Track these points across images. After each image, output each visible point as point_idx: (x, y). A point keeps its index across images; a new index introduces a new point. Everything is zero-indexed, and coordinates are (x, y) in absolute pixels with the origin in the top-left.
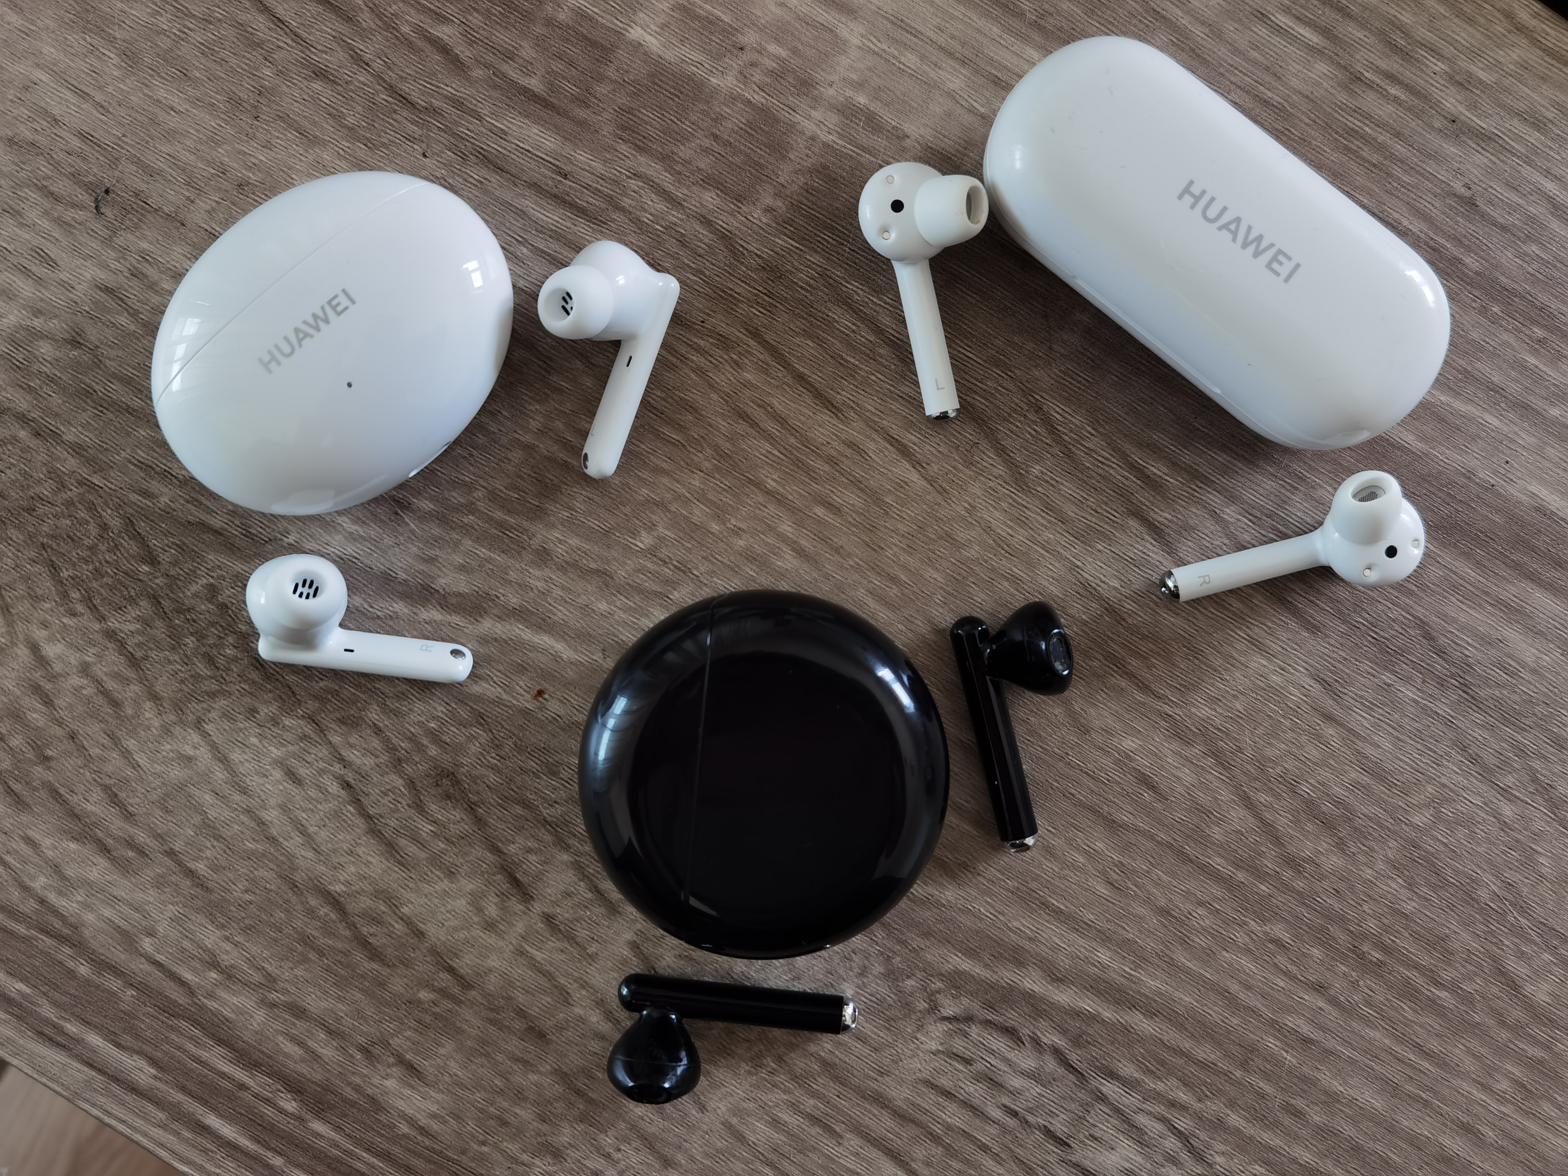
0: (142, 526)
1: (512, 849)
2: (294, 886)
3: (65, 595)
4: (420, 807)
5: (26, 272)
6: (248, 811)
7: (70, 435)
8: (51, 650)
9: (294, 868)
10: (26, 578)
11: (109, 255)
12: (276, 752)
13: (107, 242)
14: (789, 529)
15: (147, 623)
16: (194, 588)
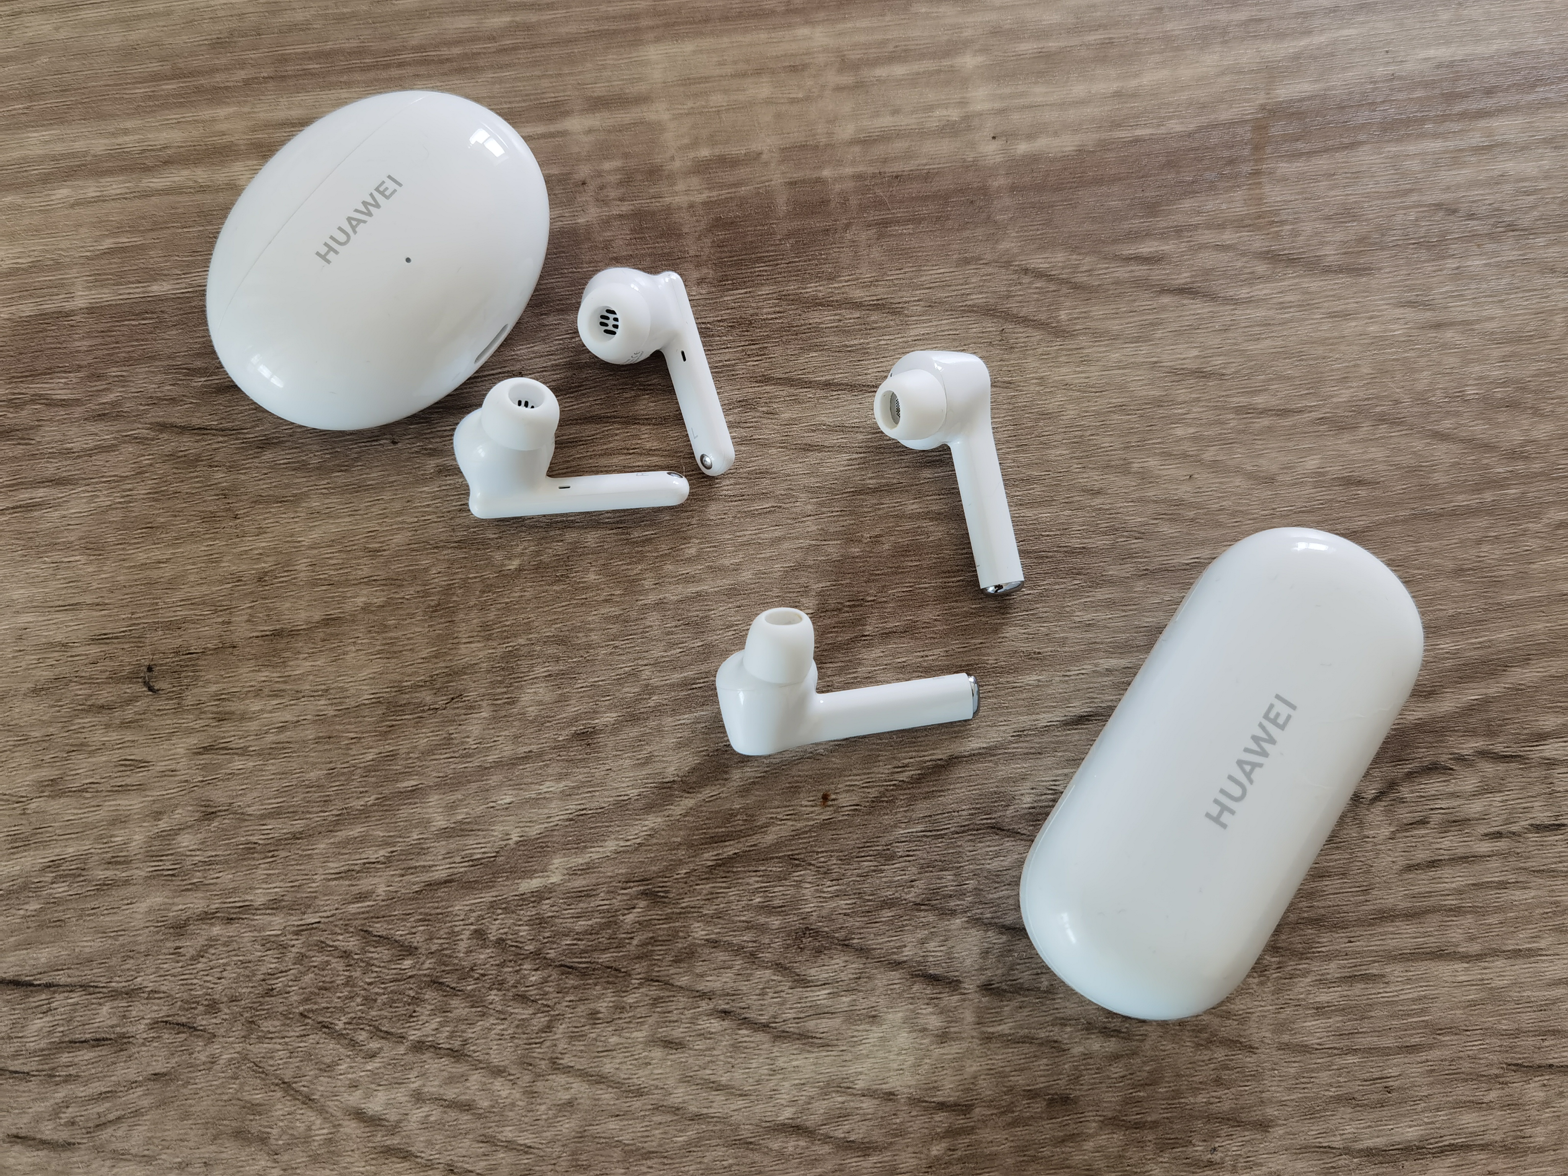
0: (379, 928)
1: (908, 953)
2: (747, 1144)
3: (353, 1044)
4: (802, 982)
5: (123, 789)
6: (657, 1108)
7: (259, 898)
8: (375, 1105)
9: (736, 1128)
10: (308, 1056)
11: (188, 720)
12: (640, 1035)
13: (179, 709)
14: (914, 506)
15: (444, 1010)
16: (463, 946)
